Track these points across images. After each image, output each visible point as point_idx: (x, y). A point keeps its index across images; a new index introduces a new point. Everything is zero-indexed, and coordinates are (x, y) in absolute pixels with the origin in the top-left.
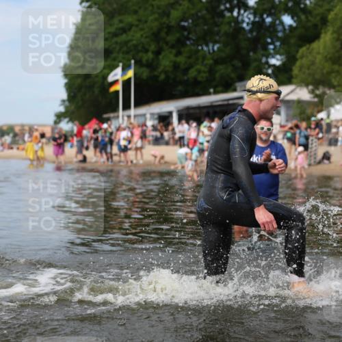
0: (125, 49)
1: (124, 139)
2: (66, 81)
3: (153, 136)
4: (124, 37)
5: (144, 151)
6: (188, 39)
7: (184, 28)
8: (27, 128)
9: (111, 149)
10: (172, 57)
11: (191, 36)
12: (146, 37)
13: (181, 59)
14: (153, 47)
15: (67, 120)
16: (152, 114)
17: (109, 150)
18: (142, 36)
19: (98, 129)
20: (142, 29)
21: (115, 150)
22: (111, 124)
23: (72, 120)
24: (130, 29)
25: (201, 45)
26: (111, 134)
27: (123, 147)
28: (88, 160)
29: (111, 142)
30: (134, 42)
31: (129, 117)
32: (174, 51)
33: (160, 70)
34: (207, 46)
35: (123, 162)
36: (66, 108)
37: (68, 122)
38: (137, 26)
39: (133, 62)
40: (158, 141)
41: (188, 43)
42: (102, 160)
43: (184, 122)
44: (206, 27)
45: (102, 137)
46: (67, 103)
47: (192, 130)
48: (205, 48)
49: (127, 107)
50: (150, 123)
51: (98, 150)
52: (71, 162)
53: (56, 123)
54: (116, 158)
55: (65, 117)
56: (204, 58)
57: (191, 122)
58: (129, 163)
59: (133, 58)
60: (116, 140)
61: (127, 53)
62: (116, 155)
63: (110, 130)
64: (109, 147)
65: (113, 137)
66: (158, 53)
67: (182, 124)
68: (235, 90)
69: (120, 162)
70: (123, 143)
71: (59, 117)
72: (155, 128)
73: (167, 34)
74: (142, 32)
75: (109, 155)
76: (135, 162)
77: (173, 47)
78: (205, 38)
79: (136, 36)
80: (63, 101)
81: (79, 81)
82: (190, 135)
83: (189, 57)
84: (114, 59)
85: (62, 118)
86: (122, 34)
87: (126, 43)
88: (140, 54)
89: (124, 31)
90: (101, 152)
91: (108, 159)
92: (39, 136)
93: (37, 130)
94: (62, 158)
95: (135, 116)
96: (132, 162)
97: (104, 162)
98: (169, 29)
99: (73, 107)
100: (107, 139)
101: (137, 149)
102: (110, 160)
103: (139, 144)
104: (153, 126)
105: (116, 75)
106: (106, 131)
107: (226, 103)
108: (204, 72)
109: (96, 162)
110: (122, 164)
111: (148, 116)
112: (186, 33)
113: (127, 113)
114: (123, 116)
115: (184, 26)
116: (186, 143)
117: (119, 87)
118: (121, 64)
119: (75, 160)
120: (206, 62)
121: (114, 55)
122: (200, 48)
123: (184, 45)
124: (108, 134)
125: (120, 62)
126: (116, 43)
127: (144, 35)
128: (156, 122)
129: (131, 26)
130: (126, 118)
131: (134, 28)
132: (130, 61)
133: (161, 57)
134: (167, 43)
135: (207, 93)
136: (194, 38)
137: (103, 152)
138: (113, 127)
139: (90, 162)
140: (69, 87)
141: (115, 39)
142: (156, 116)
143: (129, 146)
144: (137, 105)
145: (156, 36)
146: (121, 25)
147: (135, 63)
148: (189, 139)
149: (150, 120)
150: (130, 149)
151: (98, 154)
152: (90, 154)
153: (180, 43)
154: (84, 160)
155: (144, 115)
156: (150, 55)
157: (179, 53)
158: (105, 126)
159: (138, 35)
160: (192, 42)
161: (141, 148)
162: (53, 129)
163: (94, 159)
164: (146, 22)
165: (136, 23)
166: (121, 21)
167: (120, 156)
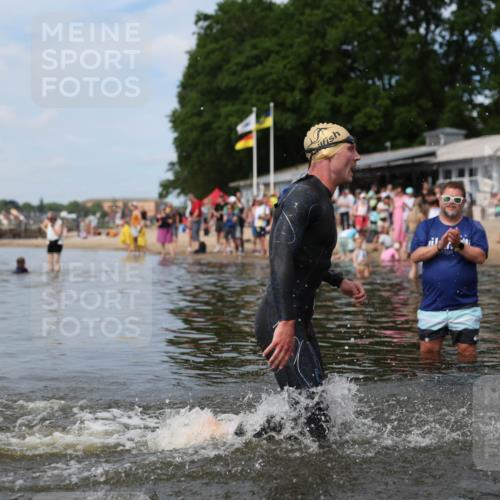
0: (260, 86)
1: (260, 218)
2: (176, 135)
4: (258, 70)
6: (353, 69)
7: (346, 54)
8: (120, 204)
9: (242, 232)
10: (329, 97)
11: (356, 65)
12: (291, 69)
13: (342, 100)
14: (301, 83)
15: (177, 191)
17: (238, 234)
18: (285, 67)
19: (222, 203)
20: (285, 58)
21: (248, 233)
22: (241, 196)
23: (184, 192)
24: (267, 57)
25: (373, 79)
26: (242, 210)
27: (258, 230)
28: (208, 249)
29: (242, 223)
30: (274, 77)
31: (267, 185)
32: (332, 88)
33: (311, 116)
34: (381, 78)
35: (259, 252)
36: (176, 174)
37: (179, 195)
38: (277, 53)
39: (272, 105)
41: (353, 75)
42: (229, 249)
43: (347, 191)
44: (379, 52)
45: (229, 215)
46: (177, 167)
47: (360, 203)
48: (378, 83)
49: (263, 170)
51: (222, 235)
52: (183, 253)
53: (162, 196)
54: (248, 246)
55: (175, 188)
56: (376, 96)
57: (358, 191)
59: (273, 101)
60: (249, 220)
61: (264, 92)
62: (248, 241)
63: (240, 205)
64: (238, 229)
65: (244, 216)
66: (308, 91)
67: (345, 195)
68: (423, 143)
69: (254, 251)
70: (259, 224)
71: (167, 187)
73: (322, 63)
74: (285, 62)
75: (239, 242)
77: (330, 81)
78: (378, 68)
79: (276, 67)
80: (172, 164)
81: (195, 134)
82: (357, 210)
83: (355, 97)
84: (245, 102)
85: (171, 190)
86: (255, 65)
87: (262, 78)
88: (283, 94)
89: (259, 60)
90: (226, 237)
91: (237, 248)
92: (140, 216)
93: (136, 208)
94: (170, 247)
95: (276, 184)
97: (231, 252)
98: (325, 56)
99: (186, 173)
100: (235, 219)
102: (240, 249)
105: (247, 125)
106: (233, 206)
107: (409, 161)
108: (377, 117)
109: (219, 252)
110: (257, 254)
112: (349, 61)
113: (264, 179)
114: (258, 184)
115: (347, 51)
116: (351, 222)
117: (252, 143)
118: (254, 109)
119: (189, 249)
120: (379, 102)
121: (244, 96)
122: (370, 82)
123: (346, 77)
124: (236, 211)
125: (254, 105)
126: (248, 78)
127: (289, 66)
129: (269, 53)
130: (262, 187)
131: (273, 56)
132: (268, 103)
133: (313, 97)
134: (321, 77)
135: (382, 149)
136: (361, 68)
137: (230, 237)
138: (243, 200)
139: (211, 253)
140: (180, 144)
141: (246, 73)
143: (268, 229)
144: (278, 168)
145: (305, 67)
146: (255, 52)
147: (275, 106)
148: (356, 216)
151: (223, 240)
152: (211, 240)
153: (342, 75)
154: (202, 248)
156: (297, 96)
157: (339, 91)
158: (232, 199)
159: (280, 65)
160: (358, 73)
162: (157, 206)
163: (217, 249)
164: (291, 46)
165: (277, 48)
166: (254, 47)
167: (255, 243)
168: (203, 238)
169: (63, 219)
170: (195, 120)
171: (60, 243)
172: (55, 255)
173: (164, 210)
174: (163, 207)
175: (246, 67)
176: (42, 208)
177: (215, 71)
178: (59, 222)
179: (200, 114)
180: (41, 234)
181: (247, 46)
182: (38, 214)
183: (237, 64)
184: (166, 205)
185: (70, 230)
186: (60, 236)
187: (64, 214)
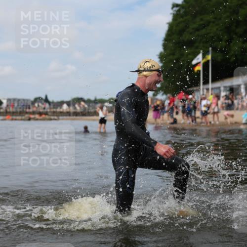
0: (204, 40)
1: (204, 106)
3: (226, 103)
4: (204, 31)
5: (219, 114)
9: (195, 113)
10: (240, 44)
12: (221, 30)
14: (226, 37)
16: (225, 87)
17: (193, 114)
18: (217, 29)
19: (185, 99)
20: (217, 25)
21: (198, 114)
22: (195, 95)
23: (165, 93)
26: (195, 103)
27: (204, 112)
28: (178, 122)
30: (212, 35)
31: (208, 89)
32: (241, 39)
33: (231, 54)
35: (204, 123)
36: (162, 84)
37: (163, 94)
38: (214, 22)
39: (210, 49)
40: (230, 107)
42: (188, 122)
45: (188, 104)
49: (206, 82)
50: (223, 94)
51: (185, 114)
52: (165, 124)
53: (154, 95)
54: (198, 120)
58: (209, 124)
59: (211, 47)
60: (199, 107)
61: (207, 42)
62: (198, 117)
63: (194, 100)
65: (196, 105)
69: (202, 123)
70: (204, 109)
72: (227, 97)
73: (237, 27)
74: (217, 27)
75: (194, 118)
76: (212, 122)
77: (241, 36)
79: (213, 30)
84: (197, 48)
85: (159, 92)
86: (202, 29)
88: (216, 43)
89: (204, 26)
90: (187, 116)
91: (193, 121)
94: (159, 121)
95: (212, 89)
96: (210, 123)
97: (190, 123)
99: (166, 83)
100: (191, 106)
101: (214, 113)
102: (194, 121)
103: (216, 110)
104: (226, 96)
105: (198, 59)
106: (191, 100)
109: (184, 123)
110: (203, 124)
111: (222, 89)
113: (206, 86)
114: (203, 89)
117: (199, 68)
118: (201, 51)
121: (196, 45)
124: (192, 103)
125: (201, 49)
126: (198, 35)
127: (219, 29)
128: (228, 93)
129: (209, 23)
130: (205, 91)
131: (211, 24)
132: (209, 48)
133: (231, 44)
134: (236, 34)
137: (189, 115)
138: (196, 97)
139: (180, 124)
141: (197, 33)
142: (228, 89)
143: (209, 111)
144: (214, 80)
145: (228, 29)
146: (202, 22)
147: (212, 50)
149: (224, 91)
150: (209, 113)
151: (186, 117)
152: (180, 117)
154: (175, 121)
155: (219, 88)
158: (190, 96)
159: (215, 29)
161: (218, 112)
163: (182, 121)
164: (220, 19)
165: (213, 20)
166: (202, 20)
167: (202, 119)
168: (175, 116)
169: (107, 107)
170: (171, 57)
171: (106, 118)
172: (103, 125)
173: (156, 102)
174: (155, 101)
175: (197, 30)
176: (96, 101)
177: (181, 32)
178: (105, 108)
179: (173, 54)
180: (96, 114)
181: (198, 19)
182: (93, 104)
183: (193, 29)
184: (157, 99)
185: (109, 112)
186: (106, 115)
187: (106, 104)
